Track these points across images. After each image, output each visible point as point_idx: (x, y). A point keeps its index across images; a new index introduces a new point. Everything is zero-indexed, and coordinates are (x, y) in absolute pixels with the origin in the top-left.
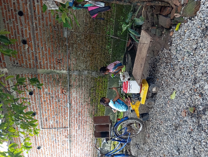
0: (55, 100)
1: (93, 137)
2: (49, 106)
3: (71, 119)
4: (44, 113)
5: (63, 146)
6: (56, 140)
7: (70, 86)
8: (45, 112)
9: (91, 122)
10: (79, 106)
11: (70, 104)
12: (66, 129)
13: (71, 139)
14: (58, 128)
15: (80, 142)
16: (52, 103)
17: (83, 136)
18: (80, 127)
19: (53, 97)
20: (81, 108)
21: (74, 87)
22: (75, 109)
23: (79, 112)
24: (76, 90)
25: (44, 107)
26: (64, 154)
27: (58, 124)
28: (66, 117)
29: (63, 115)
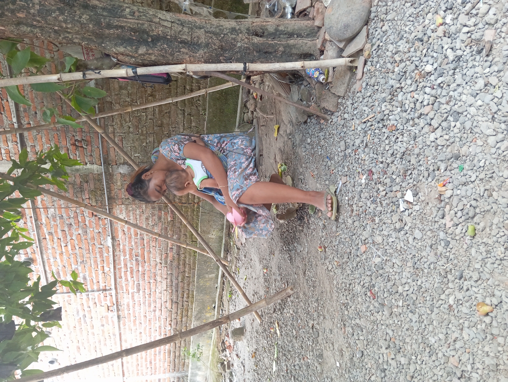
0: (77, 229)
1: (173, 308)
2: (63, 245)
3: (117, 270)
4: (52, 260)
5: (102, 328)
6: (85, 316)
7: (109, 199)
8: (55, 258)
9: (165, 277)
10: (136, 243)
11: (113, 238)
12: (107, 292)
13: (120, 312)
14: (88, 291)
15: (143, 318)
16: (69, 238)
17: (150, 305)
18: (141, 288)
19: (71, 224)
20: (140, 247)
21: (120, 201)
22: (127, 249)
23: (136, 256)
24: (127, 209)
25: (49, 247)
26: (105, 344)
27: (88, 283)
28: (105, 268)
29: (99, 263)
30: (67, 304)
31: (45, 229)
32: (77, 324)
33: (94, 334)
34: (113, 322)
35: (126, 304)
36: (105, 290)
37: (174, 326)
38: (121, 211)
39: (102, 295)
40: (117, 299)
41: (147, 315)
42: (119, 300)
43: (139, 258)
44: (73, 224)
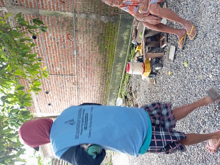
1: (101, 86)
2: (55, 52)
3: (78, 66)
4: (50, 59)
5: (70, 92)
7: (76, 31)
9: (99, 72)
11: (76, 51)
12: (73, 76)
13: (78, 86)
14: (65, 75)
15: (87, 90)
16: (57, 49)
17: (91, 85)
18: (88, 76)
19: (58, 42)
20: (88, 57)
21: (80, 32)
22: (83, 57)
23: (86, 61)
24: (83, 37)
25: (49, 53)
26: (71, 99)
27: (65, 71)
28: (73, 65)
29: (70, 62)
30: (56, 80)
31: (47, 44)
32: (60, 89)
33: (67, 94)
34: (75, 90)
35: (81, 82)
36: (73, 75)
37: (101, 95)
38: (81, 38)
39: (71, 78)
40: (77, 80)
41: (89, 88)
42: (78, 81)
43: (88, 62)
44: (59, 43)
